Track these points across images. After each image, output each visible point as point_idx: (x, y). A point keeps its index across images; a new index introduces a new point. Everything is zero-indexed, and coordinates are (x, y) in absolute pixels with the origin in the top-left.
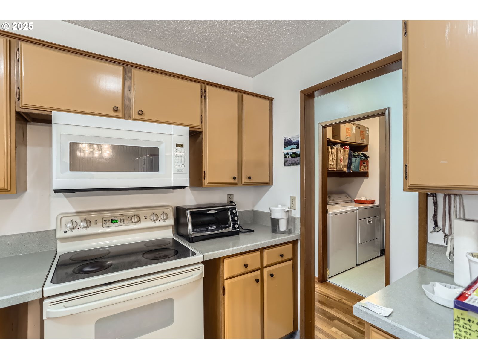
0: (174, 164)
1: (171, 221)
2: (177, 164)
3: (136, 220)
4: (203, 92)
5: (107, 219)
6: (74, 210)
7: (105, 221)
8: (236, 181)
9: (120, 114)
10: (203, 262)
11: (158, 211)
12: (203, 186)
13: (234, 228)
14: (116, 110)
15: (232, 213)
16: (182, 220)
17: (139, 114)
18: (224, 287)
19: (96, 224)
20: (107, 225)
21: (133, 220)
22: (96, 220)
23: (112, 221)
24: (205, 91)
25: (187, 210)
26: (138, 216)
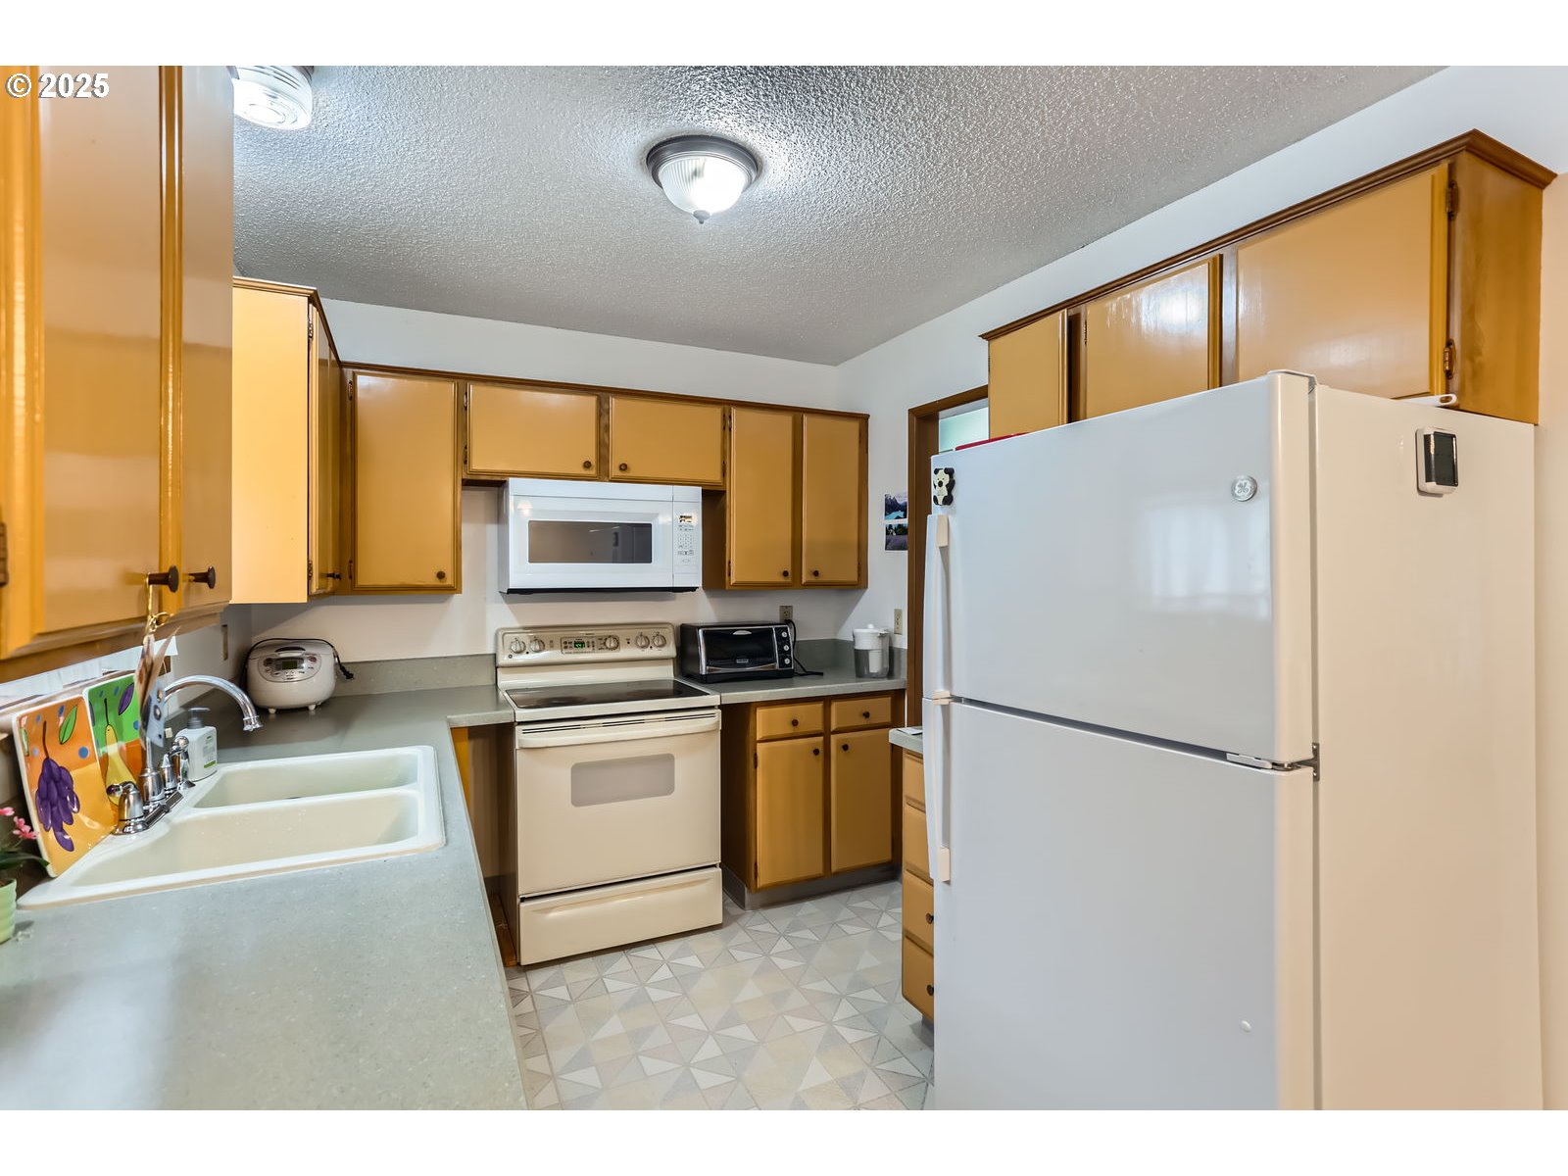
0: (677, 549)
1: (670, 650)
2: (680, 549)
3: (612, 645)
4: (726, 419)
5: (570, 640)
6: (518, 625)
7: (566, 645)
8: (789, 580)
9: (592, 472)
10: (721, 707)
11: (650, 633)
12: (727, 588)
13: (782, 663)
14: (587, 465)
15: (779, 637)
16: (690, 650)
17: (621, 469)
18: (756, 754)
19: (552, 647)
20: (568, 650)
21: (608, 645)
22: (551, 642)
23: (575, 643)
24: (730, 417)
25: (699, 628)
26: (616, 639)
